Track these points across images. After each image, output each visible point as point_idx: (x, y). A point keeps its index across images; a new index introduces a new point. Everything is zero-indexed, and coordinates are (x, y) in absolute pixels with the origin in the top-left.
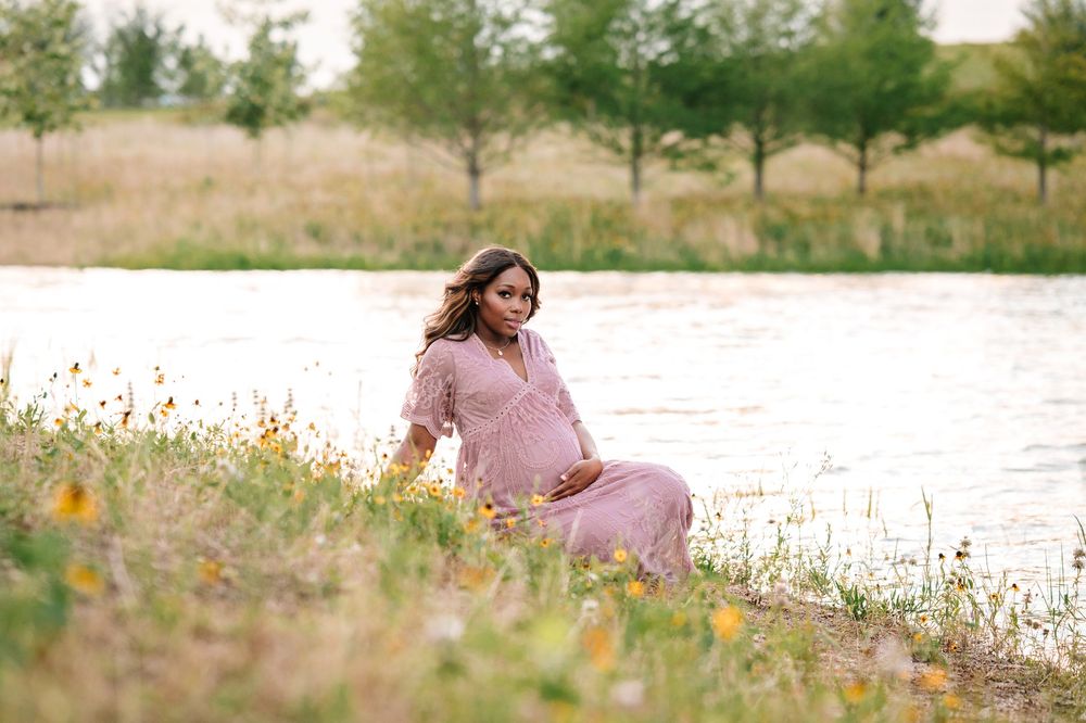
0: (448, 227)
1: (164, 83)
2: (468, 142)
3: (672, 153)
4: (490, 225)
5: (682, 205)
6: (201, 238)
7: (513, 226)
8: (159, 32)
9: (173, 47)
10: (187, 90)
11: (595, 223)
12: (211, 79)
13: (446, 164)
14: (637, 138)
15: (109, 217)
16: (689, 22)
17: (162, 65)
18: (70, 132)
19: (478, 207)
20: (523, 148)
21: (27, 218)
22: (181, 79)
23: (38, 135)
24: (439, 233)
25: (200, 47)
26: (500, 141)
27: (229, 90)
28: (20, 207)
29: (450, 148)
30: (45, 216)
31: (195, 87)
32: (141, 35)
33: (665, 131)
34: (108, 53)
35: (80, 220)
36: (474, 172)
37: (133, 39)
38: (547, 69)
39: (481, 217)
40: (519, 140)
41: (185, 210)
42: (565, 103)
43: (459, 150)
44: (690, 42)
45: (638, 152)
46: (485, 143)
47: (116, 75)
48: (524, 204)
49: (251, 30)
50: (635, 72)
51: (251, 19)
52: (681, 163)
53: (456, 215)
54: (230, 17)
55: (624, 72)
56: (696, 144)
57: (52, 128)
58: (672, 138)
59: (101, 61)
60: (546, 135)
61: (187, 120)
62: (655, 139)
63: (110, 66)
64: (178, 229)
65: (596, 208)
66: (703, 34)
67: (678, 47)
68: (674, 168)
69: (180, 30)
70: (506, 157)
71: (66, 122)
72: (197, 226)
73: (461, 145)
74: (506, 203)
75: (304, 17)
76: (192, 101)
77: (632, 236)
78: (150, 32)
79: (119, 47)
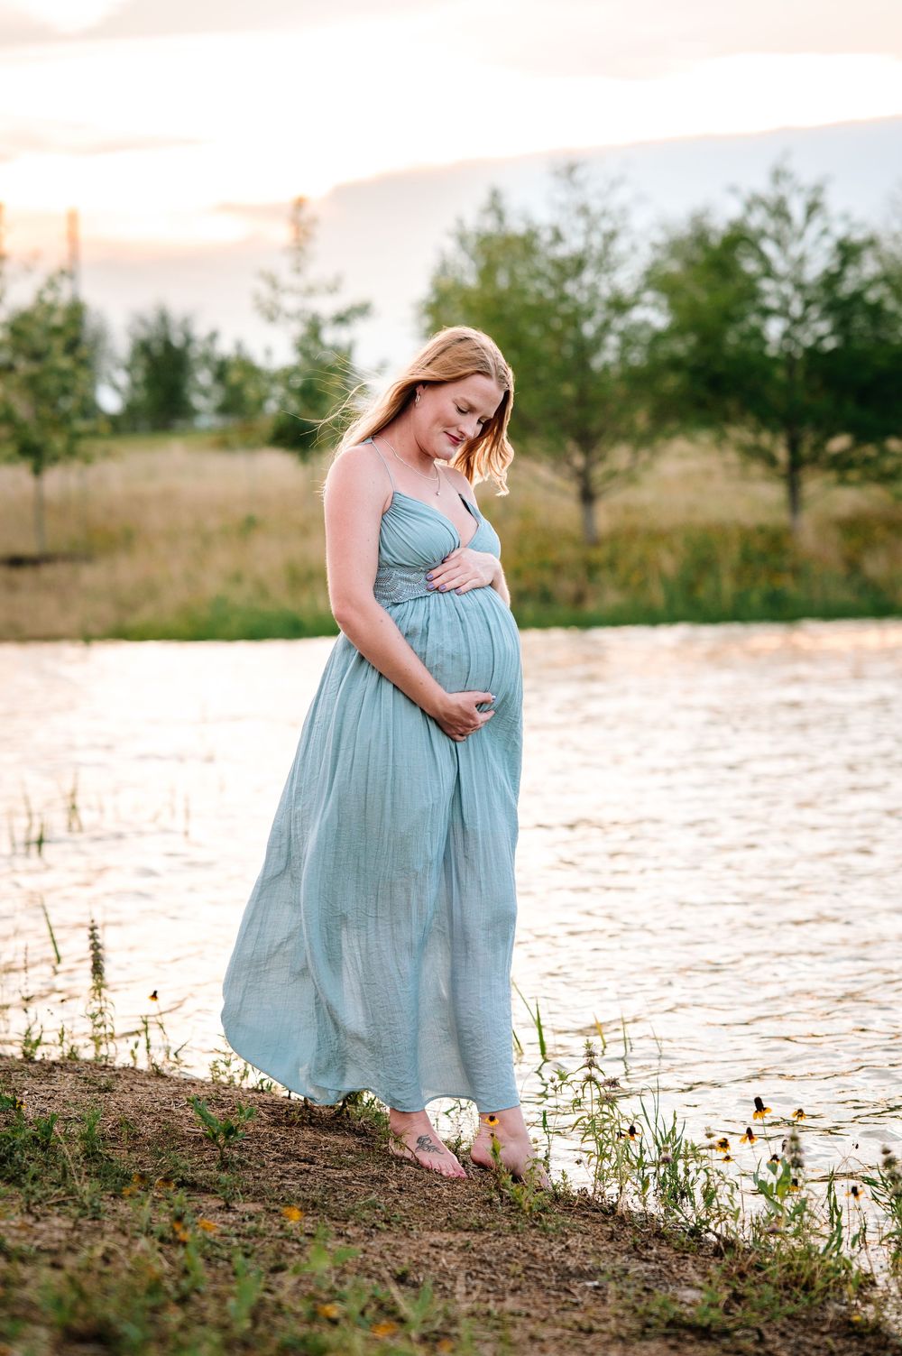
0: (557, 569)
1: (198, 401)
2: (579, 460)
3: (841, 464)
4: (612, 564)
5: (854, 529)
6: (240, 596)
7: (642, 563)
8: (189, 341)
9: (207, 359)
10: (224, 409)
11: (746, 558)
12: (251, 392)
13: (549, 487)
14: (793, 446)
15: (126, 571)
16: (857, 297)
17: (195, 380)
18: (77, 465)
19: (595, 542)
20: (648, 466)
21: (25, 576)
22: (218, 395)
23: (37, 471)
24: (547, 577)
25: (238, 357)
26: (620, 456)
27: (272, 406)
28: (16, 562)
29: (555, 468)
30: (47, 572)
31: (235, 405)
32: (167, 345)
33: (831, 434)
34: (129, 369)
35: (91, 575)
36: (588, 497)
37: (157, 348)
38: (675, 364)
39: (600, 555)
40: (645, 454)
41: (223, 559)
42: (701, 405)
43: (567, 469)
44: (860, 322)
45: (796, 465)
46: (602, 459)
47: (142, 395)
48: (657, 536)
49: (297, 329)
50: (789, 361)
51: (298, 315)
52: (853, 475)
53: (568, 553)
54: (271, 314)
55: (774, 361)
56: (870, 450)
57: (56, 459)
58: (839, 443)
59: (122, 379)
60: (680, 445)
61: (224, 444)
62: (819, 446)
63: (134, 385)
64: (213, 585)
65: (746, 535)
66: (876, 311)
67: (842, 327)
68: (843, 482)
69: (213, 336)
70: (631, 478)
71: (71, 452)
72: (237, 578)
73: (569, 463)
74: (632, 533)
75: (362, 310)
76: (232, 422)
77: (796, 572)
78: (177, 340)
79: (143, 362)
